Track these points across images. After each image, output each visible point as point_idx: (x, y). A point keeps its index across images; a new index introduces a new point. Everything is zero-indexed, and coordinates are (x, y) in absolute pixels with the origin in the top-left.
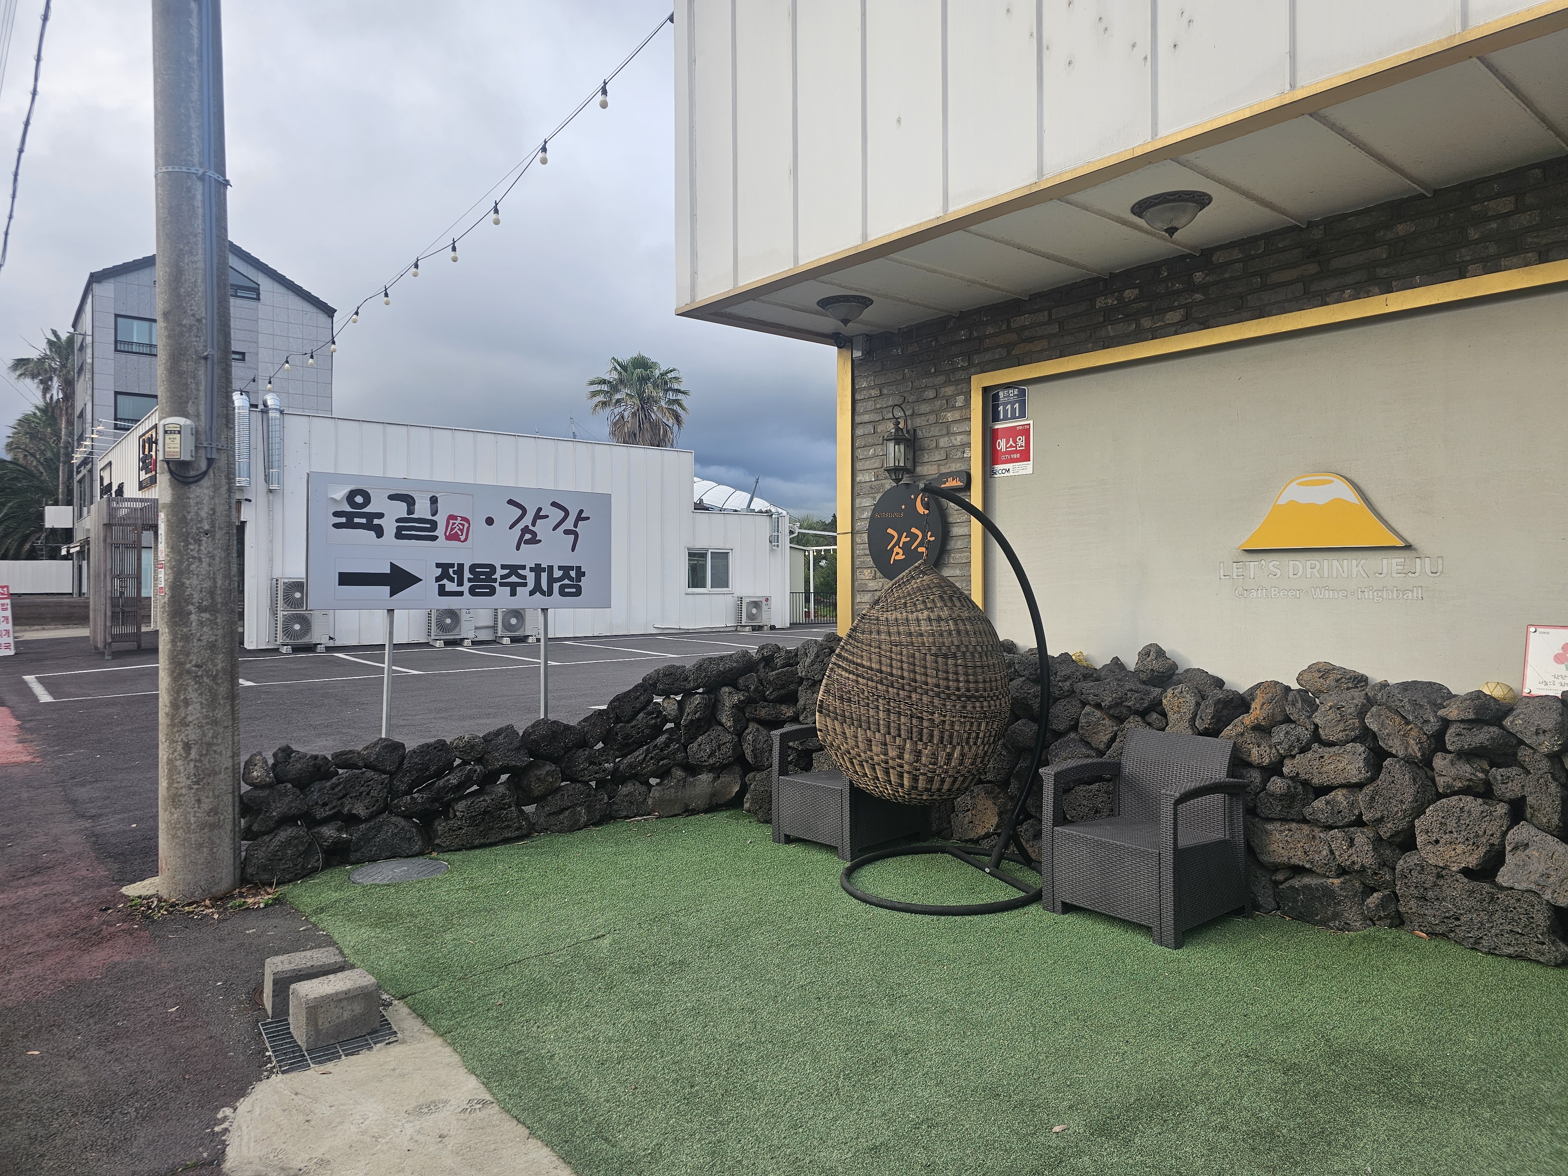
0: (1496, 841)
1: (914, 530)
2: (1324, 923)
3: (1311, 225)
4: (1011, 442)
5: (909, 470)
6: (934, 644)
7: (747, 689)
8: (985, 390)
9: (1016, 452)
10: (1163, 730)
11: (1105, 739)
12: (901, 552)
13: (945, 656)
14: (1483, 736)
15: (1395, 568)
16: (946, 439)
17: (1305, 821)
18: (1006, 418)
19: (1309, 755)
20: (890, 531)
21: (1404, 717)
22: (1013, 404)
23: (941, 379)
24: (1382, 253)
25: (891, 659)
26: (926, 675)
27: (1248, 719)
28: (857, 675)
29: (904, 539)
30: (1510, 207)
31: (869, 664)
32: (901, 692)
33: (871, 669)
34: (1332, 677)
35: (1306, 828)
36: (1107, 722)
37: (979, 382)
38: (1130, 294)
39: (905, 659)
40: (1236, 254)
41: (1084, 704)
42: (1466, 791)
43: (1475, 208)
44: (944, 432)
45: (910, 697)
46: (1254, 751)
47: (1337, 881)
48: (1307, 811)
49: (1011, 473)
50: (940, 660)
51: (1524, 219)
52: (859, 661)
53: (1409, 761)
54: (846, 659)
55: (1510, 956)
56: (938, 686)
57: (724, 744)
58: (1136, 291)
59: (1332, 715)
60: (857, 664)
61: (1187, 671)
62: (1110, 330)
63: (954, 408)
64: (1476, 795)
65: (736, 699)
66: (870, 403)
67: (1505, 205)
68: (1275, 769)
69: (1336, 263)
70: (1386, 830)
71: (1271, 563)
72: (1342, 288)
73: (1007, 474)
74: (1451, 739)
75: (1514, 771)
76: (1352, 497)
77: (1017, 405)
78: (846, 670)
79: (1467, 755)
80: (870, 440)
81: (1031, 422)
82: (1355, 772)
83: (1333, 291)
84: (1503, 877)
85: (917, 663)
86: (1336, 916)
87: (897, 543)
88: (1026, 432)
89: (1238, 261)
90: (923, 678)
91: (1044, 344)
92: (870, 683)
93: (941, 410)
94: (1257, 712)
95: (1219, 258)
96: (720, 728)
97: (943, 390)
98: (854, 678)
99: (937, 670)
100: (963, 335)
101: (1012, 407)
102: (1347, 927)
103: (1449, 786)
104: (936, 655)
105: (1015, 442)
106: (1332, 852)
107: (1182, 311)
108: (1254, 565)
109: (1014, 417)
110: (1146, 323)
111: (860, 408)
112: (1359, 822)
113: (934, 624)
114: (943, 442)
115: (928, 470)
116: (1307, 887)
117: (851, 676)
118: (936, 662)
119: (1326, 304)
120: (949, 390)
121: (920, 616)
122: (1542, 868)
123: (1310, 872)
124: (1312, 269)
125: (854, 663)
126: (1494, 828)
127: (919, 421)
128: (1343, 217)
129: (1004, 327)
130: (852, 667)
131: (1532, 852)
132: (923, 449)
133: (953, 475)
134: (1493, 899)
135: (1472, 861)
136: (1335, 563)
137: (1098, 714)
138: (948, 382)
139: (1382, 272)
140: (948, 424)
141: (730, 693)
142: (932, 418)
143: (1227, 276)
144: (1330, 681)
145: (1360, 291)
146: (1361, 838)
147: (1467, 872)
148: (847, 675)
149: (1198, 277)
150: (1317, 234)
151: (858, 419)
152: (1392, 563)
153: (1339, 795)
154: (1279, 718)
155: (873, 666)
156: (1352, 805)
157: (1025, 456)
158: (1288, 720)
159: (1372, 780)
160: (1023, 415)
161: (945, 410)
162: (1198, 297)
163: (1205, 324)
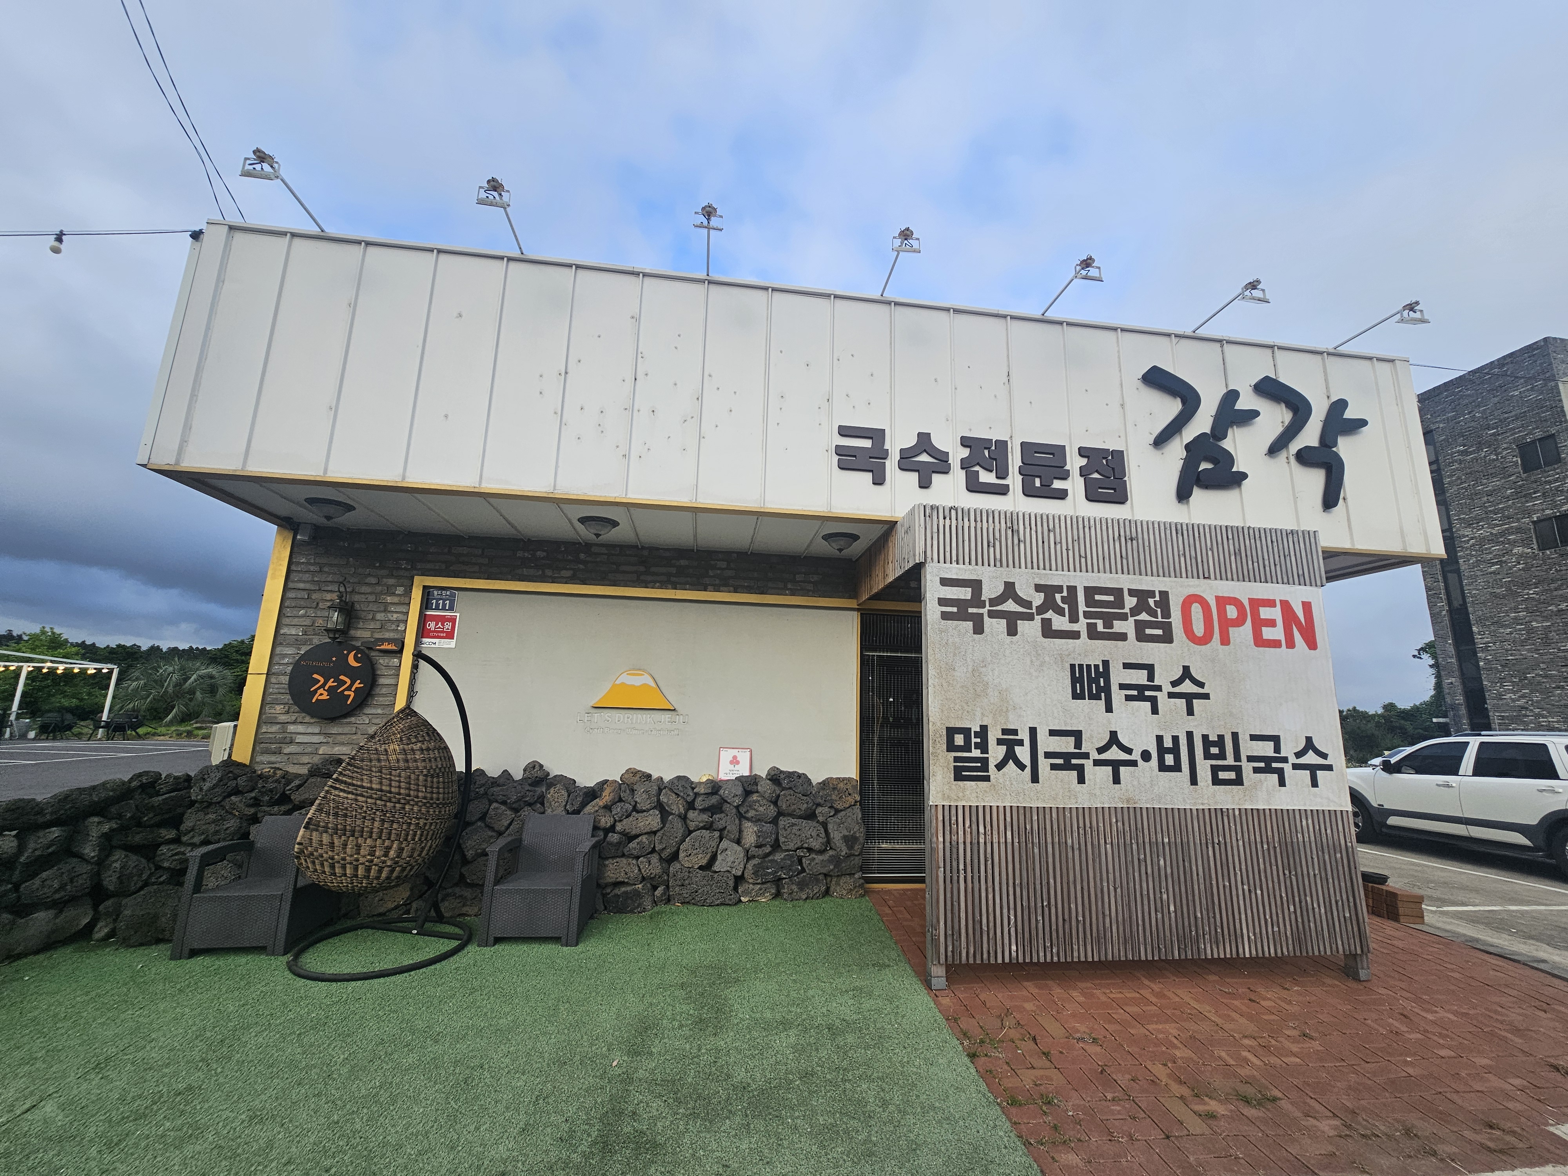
0: (714, 850)
1: (342, 677)
2: (632, 911)
3: (643, 548)
4: (440, 625)
5: (344, 632)
6: (425, 768)
7: (120, 816)
8: (425, 587)
9: (443, 632)
10: (543, 813)
11: (506, 823)
12: (326, 693)
13: (432, 776)
14: (714, 800)
15: (667, 720)
16: (383, 614)
17: (623, 855)
18: (437, 608)
19: (631, 819)
20: (315, 676)
21: (676, 794)
22: (444, 600)
23: (384, 572)
24: (673, 570)
25: (391, 780)
26: (418, 791)
27: (599, 802)
28: (357, 795)
29: (331, 683)
30: (725, 566)
31: (369, 785)
32: (397, 805)
33: (372, 789)
34: (638, 776)
35: (624, 860)
36: (509, 812)
37: (419, 582)
38: (539, 554)
39: (402, 780)
40: (604, 550)
41: (491, 802)
42: (703, 828)
43: (712, 562)
44: (382, 609)
45: (404, 808)
46: (603, 820)
47: (640, 886)
48: (626, 850)
49: (437, 646)
50: (429, 779)
51: (729, 573)
52: (359, 783)
53: (679, 816)
54: (342, 782)
55: (718, 905)
56: (425, 798)
57: (78, 876)
58: (545, 554)
59: (644, 796)
60: (357, 786)
61: (555, 776)
62: (525, 572)
63: (394, 594)
64: (707, 829)
65: (106, 828)
66: (307, 575)
67: (723, 565)
68: (612, 829)
69: (653, 569)
70: (665, 854)
71: (607, 714)
72: (655, 582)
73: (433, 646)
74: (698, 804)
75: (723, 815)
76: (653, 684)
77: (448, 602)
78: (344, 791)
79: (703, 811)
80: (302, 603)
81: (458, 615)
82: (656, 825)
83: (651, 582)
84: (716, 867)
85: (413, 782)
86: (639, 905)
87: (323, 686)
88: (453, 620)
89: (605, 554)
90: (416, 793)
91: (476, 568)
92: (369, 800)
93: (381, 593)
94: (607, 797)
95: (594, 549)
96: (75, 860)
97: (385, 580)
98: (353, 797)
99: (426, 787)
100: (409, 547)
101: (443, 603)
102: (644, 910)
103: (697, 826)
104: (426, 776)
105: (443, 625)
106: (640, 870)
107: (571, 572)
108: (597, 715)
109: (444, 609)
110: (549, 572)
111: (294, 576)
112: (653, 850)
113: (425, 752)
114: (379, 616)
115: (362, 633)
116: (626, 893)
117: (350, 796)
118: (426, 780)
119: (647, 587)
120: (391, 581)
121: (415, 747)
122: (732, 859)
123: (627, 884)
124: (642, 569)
125: (353, 785)
126: (714, 844)
127: (356, 598)
128: (657, 549)
129: (446, 550)
130: (351, 789)
131: (728, 852)
132: (359, 618)
133: (389, 641)
134: (713, 878)
135: (704, 862)
136: (639, 716)
137: (503, 808)
138: (391, 576)
139: (673, 579)
140: (386, 604)
141: (99, 823)
142: (372, 598)
143: (598, 560)
144: (637, 778)
145: (663, 585)
146: (655, 859)
147: (701, 868)
148: (345, 795)
149: (582, 556)
150: (645, 553)
151: (291, 585)
152: (666, 716)
153: (644, 838)
154: (617, 800)
155: (374, 786)
156: (650, 843)
157: (450, 635)
158: (620, 800)
159: (662, 828)
160: (451, 609)
161: (385, 594)
162: (581, 566)
163: (584, 582)
